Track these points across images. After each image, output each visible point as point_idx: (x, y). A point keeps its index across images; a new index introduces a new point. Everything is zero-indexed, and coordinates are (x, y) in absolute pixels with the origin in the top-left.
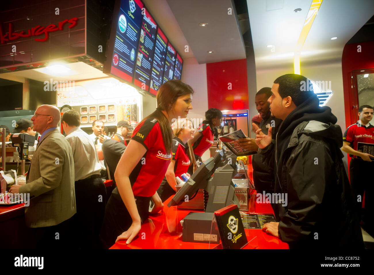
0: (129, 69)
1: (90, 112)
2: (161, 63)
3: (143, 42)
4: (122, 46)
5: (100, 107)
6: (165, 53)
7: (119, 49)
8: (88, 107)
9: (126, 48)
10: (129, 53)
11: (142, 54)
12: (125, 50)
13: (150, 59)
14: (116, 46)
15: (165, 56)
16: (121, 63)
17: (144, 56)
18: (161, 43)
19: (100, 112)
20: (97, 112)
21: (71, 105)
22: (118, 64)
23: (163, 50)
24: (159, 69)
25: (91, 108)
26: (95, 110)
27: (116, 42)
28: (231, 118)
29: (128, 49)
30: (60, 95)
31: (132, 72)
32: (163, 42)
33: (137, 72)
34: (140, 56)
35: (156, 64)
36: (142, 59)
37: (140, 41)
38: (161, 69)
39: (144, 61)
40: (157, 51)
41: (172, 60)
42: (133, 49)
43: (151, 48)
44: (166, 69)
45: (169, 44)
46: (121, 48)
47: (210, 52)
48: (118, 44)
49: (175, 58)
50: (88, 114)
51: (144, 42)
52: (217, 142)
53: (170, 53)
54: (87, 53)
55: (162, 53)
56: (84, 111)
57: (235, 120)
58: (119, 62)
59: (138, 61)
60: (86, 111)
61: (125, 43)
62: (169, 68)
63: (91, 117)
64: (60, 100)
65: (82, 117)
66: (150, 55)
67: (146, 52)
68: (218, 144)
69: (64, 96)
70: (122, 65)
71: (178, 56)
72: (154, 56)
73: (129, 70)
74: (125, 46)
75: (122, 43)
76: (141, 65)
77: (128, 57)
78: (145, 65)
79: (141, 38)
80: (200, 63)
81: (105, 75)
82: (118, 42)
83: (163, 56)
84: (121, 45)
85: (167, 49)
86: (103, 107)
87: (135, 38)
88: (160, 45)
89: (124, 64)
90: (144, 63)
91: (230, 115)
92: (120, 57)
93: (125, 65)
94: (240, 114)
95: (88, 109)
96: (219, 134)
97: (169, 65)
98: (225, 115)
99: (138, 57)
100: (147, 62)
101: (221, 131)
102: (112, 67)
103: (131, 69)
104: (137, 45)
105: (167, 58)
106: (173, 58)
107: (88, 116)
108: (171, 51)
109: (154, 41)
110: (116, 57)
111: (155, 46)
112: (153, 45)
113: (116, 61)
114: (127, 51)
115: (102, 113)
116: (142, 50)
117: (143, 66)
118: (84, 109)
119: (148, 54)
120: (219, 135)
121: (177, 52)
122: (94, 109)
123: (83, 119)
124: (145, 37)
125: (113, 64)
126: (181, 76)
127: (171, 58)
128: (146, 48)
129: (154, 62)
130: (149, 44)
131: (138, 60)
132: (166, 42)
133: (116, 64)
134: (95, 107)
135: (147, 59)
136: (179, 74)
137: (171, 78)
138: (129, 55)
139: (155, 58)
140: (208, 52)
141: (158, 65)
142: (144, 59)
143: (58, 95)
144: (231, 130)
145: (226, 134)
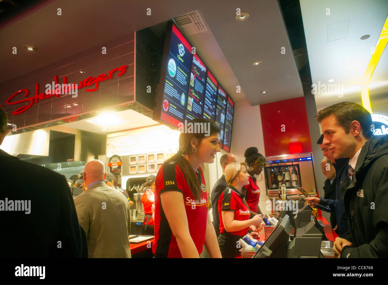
0: (179, 114)
1: (139, 162)
2: (213, 107)
3: (193, 86)
4: (172, 91)
5: (149, 156)
6: (216, 97)
7: (169, 94)
8: (137, 156)
9: (176, 92)
10: (179, 97)
11: (192, 98)
12: (175, 95)
13: (201, 103)
14: (166, 91)
15: (216, 100)
16: (171, 109)
17: (195, 101)
18: (211, 86)
19: (149, 161)
20: (146, 161)
21: (120, 155)
22: (169, 109)
23: (214, 93)
24: (210, 113)
25: (140, 157)
26: (144, 160)
27: (165, 87)
28: (292, 163)
29: (178, 94)
30: (109, 145)
31: (182, 118)
32: (213, 85)
33: (187, 118)
34: (191, 100)
35: (207, 108)
36: (193, 103)
37: (191, 86)
38: (212, 113)
39: (195, 106)
40: (208, 94)
41: (223, 104)
42: (183, 93)
43: (201, 92)
44: (217, 113)
45: (219, 86)
46: (171, 93)
47: (264, 92)
48: (168, 89)
49: (226, 101)
50: (137, 164)
51: (195, 85)
52: (278, 191)
53: (221, 96)
54: (137, 100)
55: (213, 96)
56: (132, 161)
57: (298, 165)
58: (169, 107)
59: (188, 106)
60: (135, 160)
61: (175, 87)
62: (220, 112)
63: (139, 166)
64: (109, 150)
65: (131, 167)
66: (201, 99)
67: (196, 96)
68: (281, 193)
69: (113, 146)
70: (172, 110)
71: (229, 99)
72: (204, 100)
73: (180, 116)
74: (175, 90)
75: (172, 88)
76: (192, 110)
77: (179, 102)
78: (196, 110)
79: (191, 81)
80: (253, 105)
81: (155, 122)
82: (168, 87)
83: (214, 100)
84: (170, 90)
85: (217, 92)
86: (152, 156)
87: (185, 82)
88: (211, 88)
89: (174, 110)
90: (195, 108)
91: (291, 159)
92: (170, 102)
93: (176, 111)
94: (303, 158)
95: (137, 158)
96: (280, 181)
97: (220, 108)
98: (285, 160)
99: (189, 102)
100: (198, 106)
101: (282, 178)
102: (162, 113)
103: (182, 115)
104: (187, 89)
105: (218, 102)
106: (224, 101)
107: (137, 166)
108: (221, 94)
109: (204, 84)
110: (166, 102)
111: (205, 89)
112: (203, 89)
113: (167, 106)
114: (177, 96)
115: (152, 162)
116: (192, 94)
117: (194, 110)
118: (133, 159)
119: (199, 98)
120: (280, 183)
121: (228, 95)
122: (143, 158)
123: (132, 169)
124: (195, 80)
125: (163, 110)
126: (233, 119)
127: (222, 102)
128: (196, 92)
129: (205, 106)
130: (199, 88)
131: (189, 104)
132: (217, 85)
133: (166, 110)
134: (143, 157)
135: (198, 104)
136: (231, 118)
137: (223, 122)
138: (179, 99)
139: (206, 102)
140: (262, 92)
141: (209, 109)
142: (195, 104)
143: (108, 145)
144: (294, 177)
145: (287, 181)
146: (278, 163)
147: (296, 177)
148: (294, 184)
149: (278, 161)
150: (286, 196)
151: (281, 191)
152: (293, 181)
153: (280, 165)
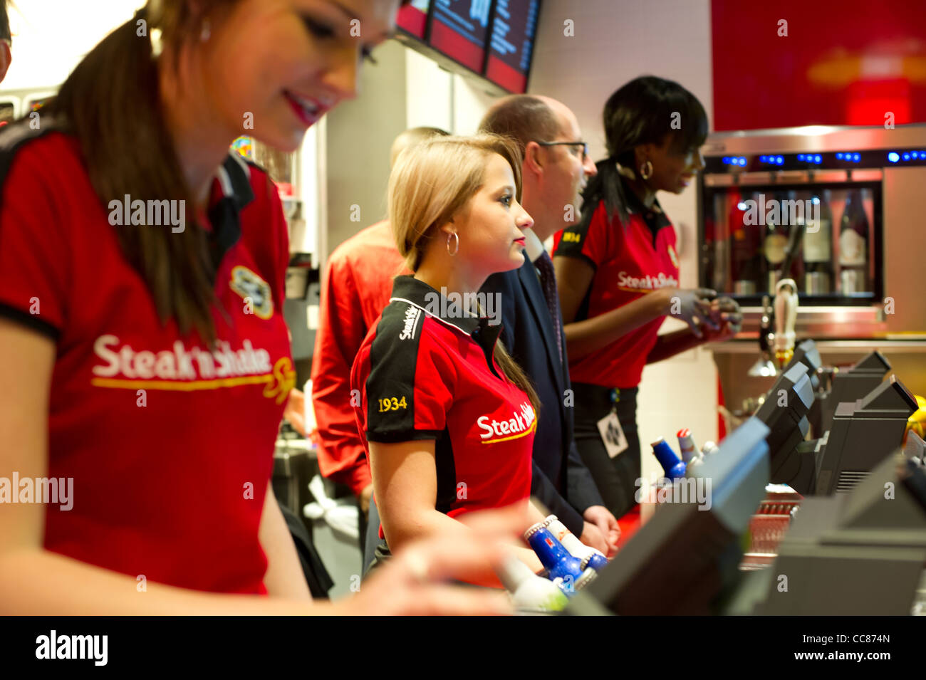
28: (849, 175)
52: (760, 316)
68: (771, 328)
91: (844, 153)
94: (910, 151)
96: (777, 267)
98: (814, 154)
101: (787, 249)
120: (773, 276)
144: (850, 248)
145: (814, 267)
146: (775, 167)
147: (858, 247)
148: (848, 284)
149: (776, 156)
150: (797, 343)
151: (772, 317)
152: (844, 268)
153: (784, 178)
